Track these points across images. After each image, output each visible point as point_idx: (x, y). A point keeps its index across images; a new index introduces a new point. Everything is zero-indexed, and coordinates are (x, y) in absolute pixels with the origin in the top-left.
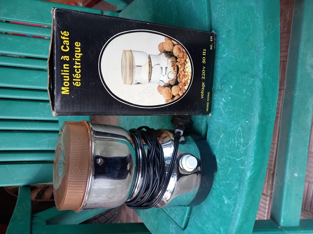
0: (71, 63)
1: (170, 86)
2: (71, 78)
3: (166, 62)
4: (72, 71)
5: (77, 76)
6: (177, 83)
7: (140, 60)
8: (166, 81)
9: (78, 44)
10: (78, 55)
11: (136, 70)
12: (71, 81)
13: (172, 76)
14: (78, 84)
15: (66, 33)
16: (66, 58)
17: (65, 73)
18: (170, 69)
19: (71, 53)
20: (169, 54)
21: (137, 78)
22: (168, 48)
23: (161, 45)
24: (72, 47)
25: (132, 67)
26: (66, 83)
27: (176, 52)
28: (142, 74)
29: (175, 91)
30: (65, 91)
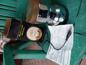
0: (22, 31)
1: (37, 37)
2: (21, 33)
3: (38, 33)
4: (22, 32)
5: (23, 33)
6: (39, 37)
7: (34, 32)
8: (37, 36)
9: (24, 28)
10: (24, 30)
11: (33, 34)
13: (38, 36)
14: (22, 35)
15: (23, 25)
16: (21, 30)
18: (38, 34)
19: (23, 29)
20: (39, 32)
21: (32, 35)
22: (39, 31)
23: (38, 30)
24: (23, 28)
26: (20, 34)
27: (40, 31)
29: (38, 38)
30: (20, 36)
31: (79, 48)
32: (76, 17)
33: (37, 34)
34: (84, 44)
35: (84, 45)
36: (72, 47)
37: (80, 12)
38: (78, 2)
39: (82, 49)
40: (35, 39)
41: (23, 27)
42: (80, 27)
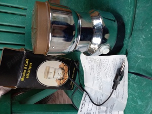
0: (27, 70)
1: (60, 80)
3: (61, 71)
4: (27, 73)
5: (28, 74)
6: (63, 79)
7: (52, 70)
8: (59, 78)
9: (31, 64)
10: (30, 67)
11: (50, 73)
12: (25, 76)
13: (62, 76)
14: (28, 77)
15: (28, 60)
16: (26, 68)
18: (62, 74)
19: (28, 67)
20: (62, 69)
21: (49, 76)
22: (62, 67)
23: (60, 65)
24: (29, 64)
25: (48, 72)
26: (24, 77)
27: (65, 68)
28: (51, 75)
29: (62, 81)
30: (23, 79)
31: (139, 103)
32: (129, 38)
33: (59, 74)
34: (149, 95)
35: (150, 97)
36: (126, 103)
37: (135, 27)
38: (130, 8)
39: (147, 106)
40: (56, 84)
41: (29, 62)
42: (137, 57)
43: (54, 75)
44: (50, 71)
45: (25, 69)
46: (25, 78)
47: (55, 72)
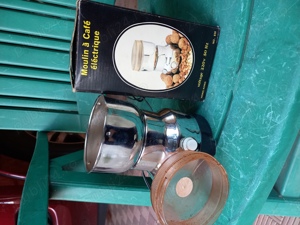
0: (91, 49)
1: (172, 74)
2: (90, 62)
3: (171, 53)
4: (91, 56)
5: (95, 60)
6: (178, 72)
7: (149, 50)
8: (169, 70)
9: (97, 33)
10: (97, 43)
11: (144, 58)
12: (89, 65)
13: (175, 66)
14: (95, 68)
15: (87, 23)
17: (85, 57)
18: (174, 59)
19: (91, 41)
20: (175, 46)
21: (144, 65)
22: (174, 41)
23: (169, 37)
24: (92, 35)
25: (141, 56)
26: (85, 66)
27: (181, 44)
28: (148, 63)
29: (175, 78)
33: (168, 60)
40: (162, 85)
41: (92, 31)
43: (156, 62)
44: (145, 53)
45: (86, 48)
46: (89, 70)
47: (157, 55)
